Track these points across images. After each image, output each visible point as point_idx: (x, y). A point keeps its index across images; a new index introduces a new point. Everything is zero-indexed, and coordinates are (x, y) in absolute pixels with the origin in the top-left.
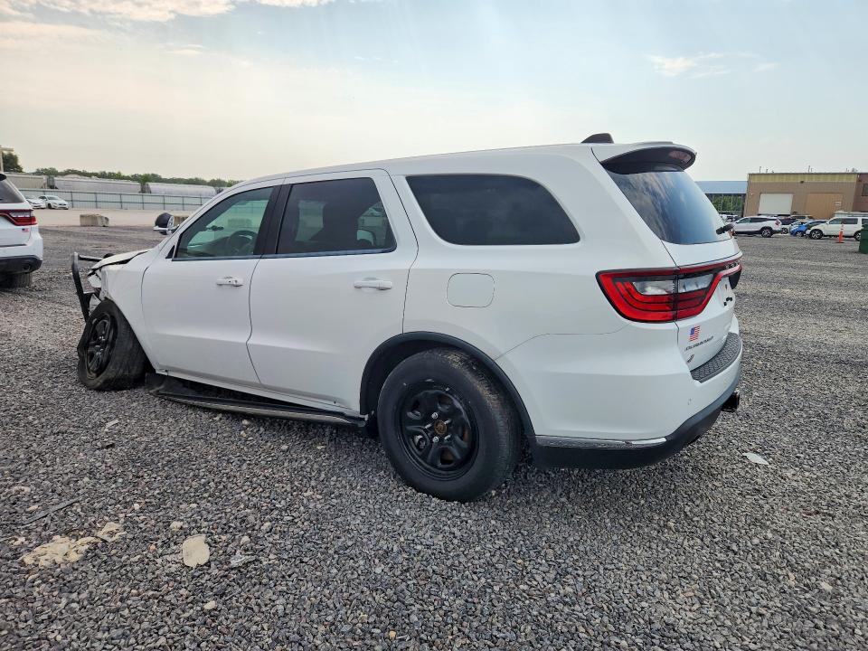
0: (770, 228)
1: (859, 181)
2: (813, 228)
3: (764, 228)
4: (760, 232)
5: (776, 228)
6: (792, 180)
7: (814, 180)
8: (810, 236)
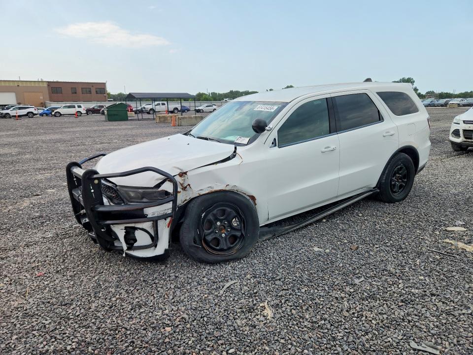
0: (32, 113)
1: (49, 85)
2: (55, 111)
3: (28, 113)
4: (27, 115)
5: (35, 112)
6: (11, 84)
7: (24, 84)
8: (55, 116)
